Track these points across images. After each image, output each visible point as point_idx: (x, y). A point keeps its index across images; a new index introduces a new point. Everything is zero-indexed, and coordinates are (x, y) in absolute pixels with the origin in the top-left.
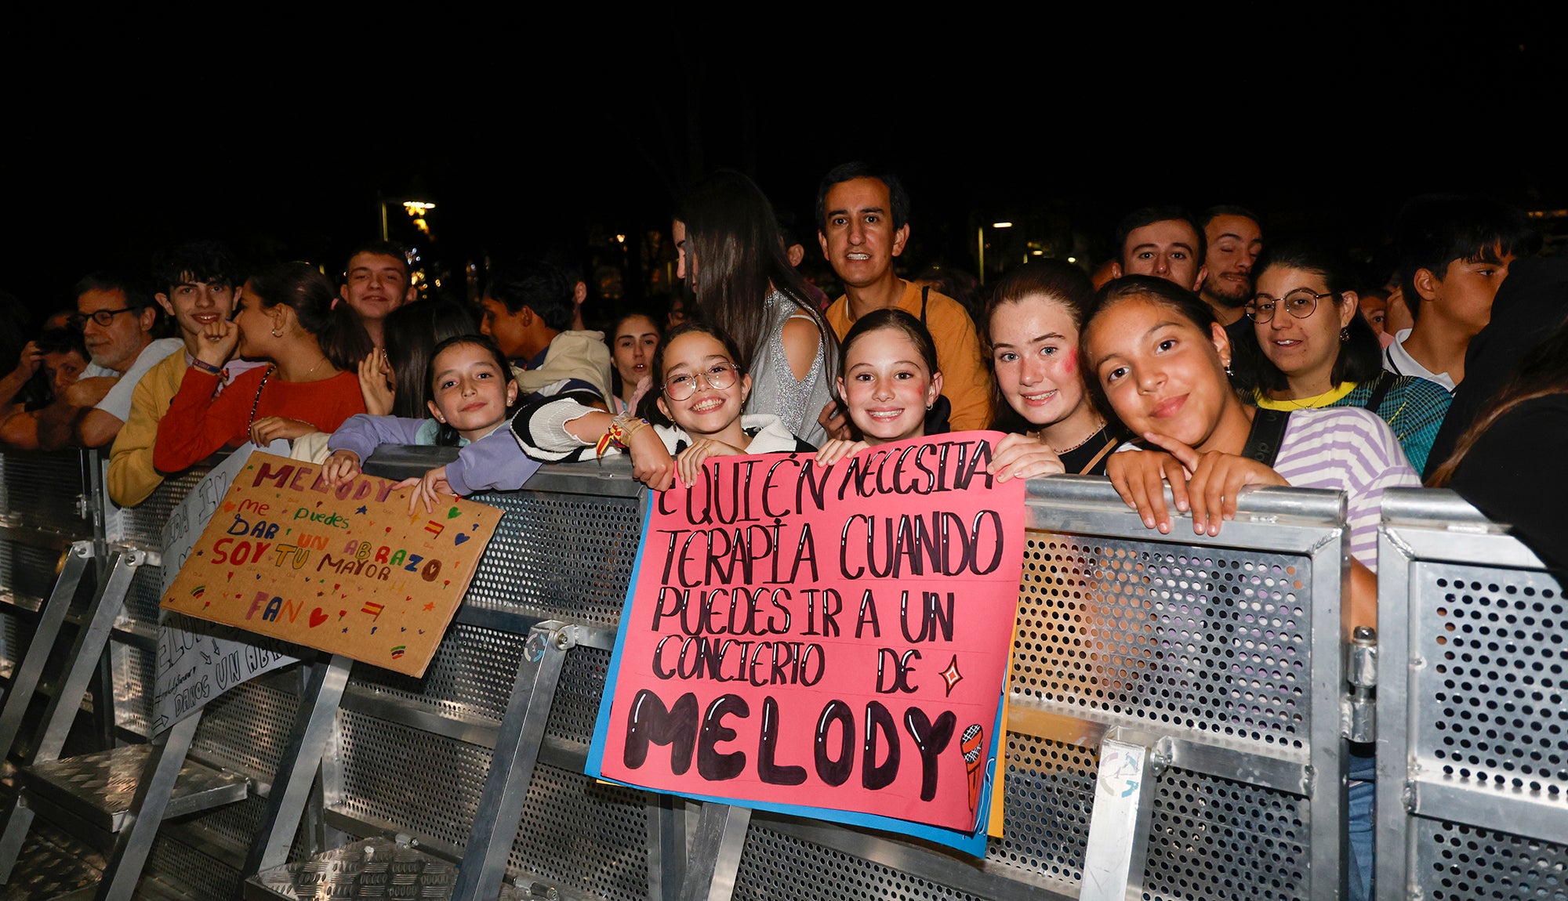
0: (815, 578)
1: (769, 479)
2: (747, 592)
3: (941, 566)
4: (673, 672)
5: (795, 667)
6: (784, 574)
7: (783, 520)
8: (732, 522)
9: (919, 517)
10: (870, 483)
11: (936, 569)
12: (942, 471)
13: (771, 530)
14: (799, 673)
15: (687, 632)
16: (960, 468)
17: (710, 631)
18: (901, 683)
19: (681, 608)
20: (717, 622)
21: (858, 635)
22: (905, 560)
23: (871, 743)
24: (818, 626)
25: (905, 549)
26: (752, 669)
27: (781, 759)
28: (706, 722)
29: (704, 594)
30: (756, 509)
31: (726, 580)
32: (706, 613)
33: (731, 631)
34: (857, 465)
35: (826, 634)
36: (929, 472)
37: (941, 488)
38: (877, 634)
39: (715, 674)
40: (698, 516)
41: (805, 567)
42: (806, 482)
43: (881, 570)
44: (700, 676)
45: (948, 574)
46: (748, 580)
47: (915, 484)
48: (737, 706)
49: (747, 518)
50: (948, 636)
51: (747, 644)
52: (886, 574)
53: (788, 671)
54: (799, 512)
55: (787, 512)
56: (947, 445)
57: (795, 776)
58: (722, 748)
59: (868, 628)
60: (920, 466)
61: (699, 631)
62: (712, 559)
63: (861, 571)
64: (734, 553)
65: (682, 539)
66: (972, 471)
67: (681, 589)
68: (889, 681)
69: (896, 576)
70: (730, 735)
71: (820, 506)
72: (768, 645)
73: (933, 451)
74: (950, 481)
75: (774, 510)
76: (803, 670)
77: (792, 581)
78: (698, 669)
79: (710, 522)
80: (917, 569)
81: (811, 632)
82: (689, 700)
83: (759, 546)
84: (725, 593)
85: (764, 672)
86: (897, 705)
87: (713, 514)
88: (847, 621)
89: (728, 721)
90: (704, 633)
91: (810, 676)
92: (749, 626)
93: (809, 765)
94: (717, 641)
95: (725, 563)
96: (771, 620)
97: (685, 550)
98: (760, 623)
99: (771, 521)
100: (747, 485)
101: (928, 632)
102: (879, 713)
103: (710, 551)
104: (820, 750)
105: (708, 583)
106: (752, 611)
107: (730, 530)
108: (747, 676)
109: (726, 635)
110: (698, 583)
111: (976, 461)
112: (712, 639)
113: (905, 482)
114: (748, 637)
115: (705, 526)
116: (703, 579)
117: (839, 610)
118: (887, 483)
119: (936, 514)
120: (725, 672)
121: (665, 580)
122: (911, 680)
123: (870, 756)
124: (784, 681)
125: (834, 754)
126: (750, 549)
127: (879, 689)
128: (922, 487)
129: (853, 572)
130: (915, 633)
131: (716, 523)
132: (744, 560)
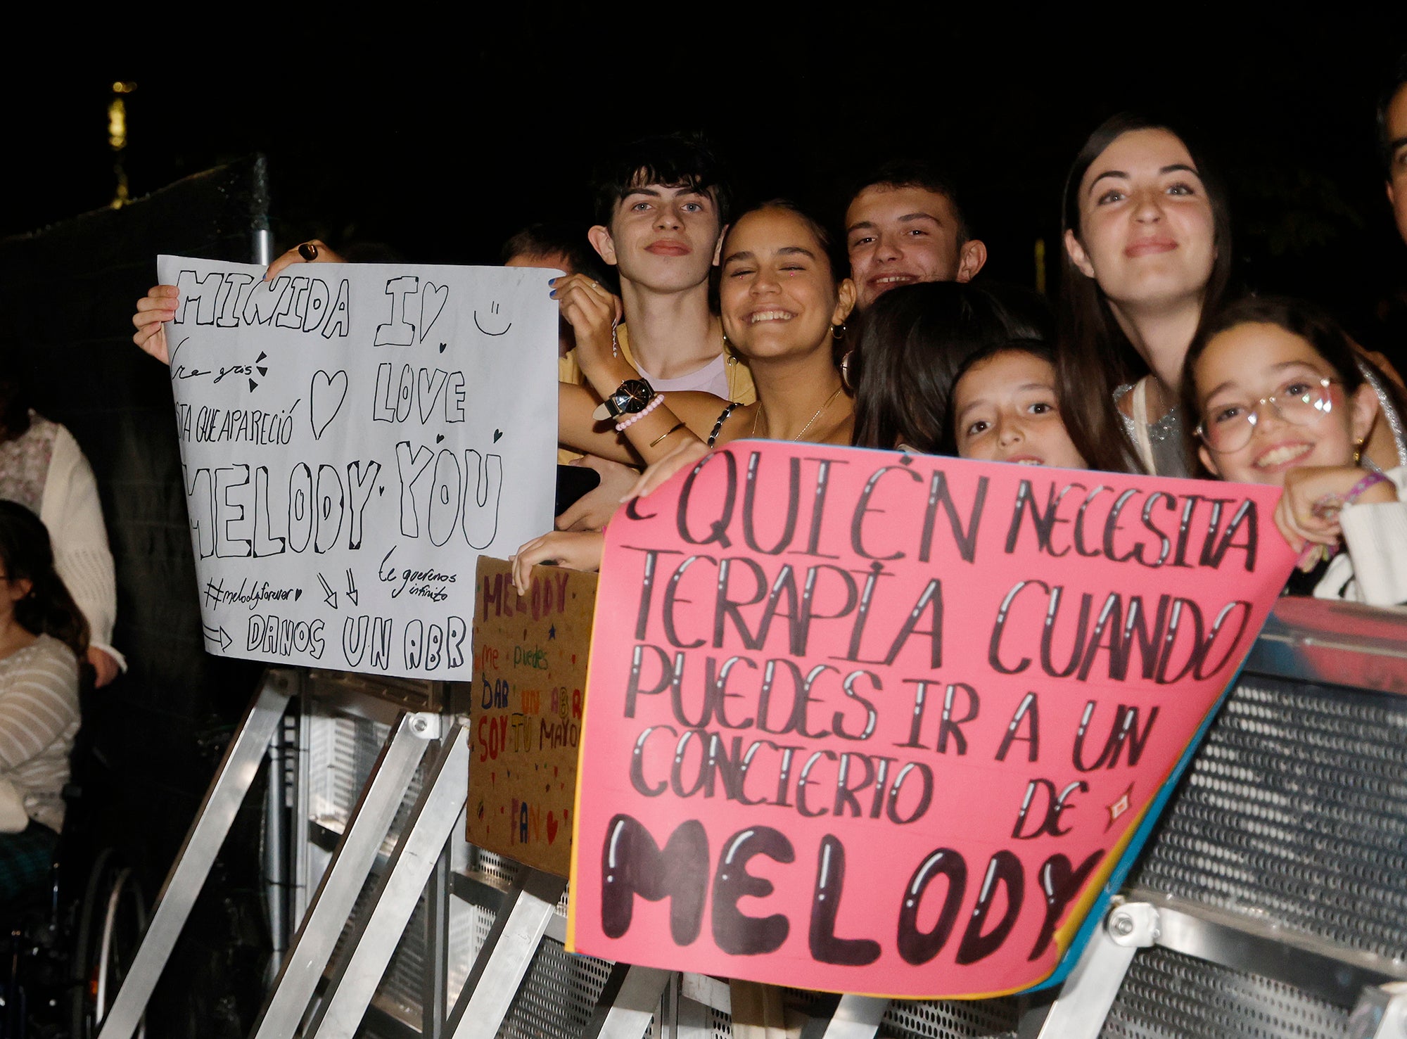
0: (937, 663)
1: (865, 498)
2: (795, 669)
3: (1154, 670)
4: (663, 786)
5: (879, 795)
6: (875, 644)
7: (889, 566)
8: (777, 551)
9: (1138, 600)
10: (1062, 535)
11: (1147, 674)
12: (1183, 538)
13: (859, 579)
14: (885, 804)
15: (685, 722)
16: (1210, 538)
17: (723, 721)
18: (1051, 825)
19: (669, 680)
20: (736, 711)
21: (1001, 756)
22: (1102, 659)
23: (984, 907)
24: (930, 735)
25: (1106, 640)
26: (801, 791)
27: (845, 929)
28: (724, 868)
29: (711, 664)
30: (835, 537)
31: (754, 644)
32: (716, 696)
33: (763, 726)
34: (1029, 496)
35: (942, 748)
36: (1162, 536)
37: (1180, 561)
38: (1033, 757)
39: (736, 791)
40: (700, 526)
41: (919, 647)
42: (942, 517)
43: (1059, 664)
44: (710, 793)
45: (1160, 681)
46: (799, 645)
47: (1138, 552)
48: (779, 848)
49: (813, 549)
50: (1134, 759)
51: (793, 749)
52: (1067, 673)
53: (865, 799)
54: (924, 557)
55: (900, 556)
56: (1194, 499)
57: (863, 952)
58: (750, 907)
59: (1019, 749)
60: (1149, 525)
61: (704, 721)
62: (726, 606)
63: (1025, 664)
64: (773, 603)
65: (666, 566)
66: (1226, 543)
67: (670, 650)
68: (1035, 822)
69: (1083, 677)
70: (763, 888)
71: (968, 553)
72: (831, 755)
73: (1171, 504)
74: (1194, 551)
75: (876, 543)
76: (894, 800)
77: (889, 661)
78: (705, 780)
79: (726, 544)
80: (1118, 671)
81: (914, 742)
82: (694, 831)
83: (831, 596)
84: (752, 664)
85: (819, 797)
86: (1032, 855)
87: (735, 530)
88: (983, 736)
89: (759, 866)
90: (713, 726)
91: (906, 808)
92: (797, 721)
93: (887, 937)
94: (738, 742)
95: (753, 616)
96: (838, 718)
97: (672, 586)
98: (818, 718)
99: (865, 564)
100: (820, 500)
101: (1109, 756)
102: (1009, 868)
103: (722, 595)
104: (907, 918)
105: (718, 643)
106: (802, 699)
107: (771, 565)
108: (791, 798)
109: (753, 732)
110: (699, 643)
111: (1234, 529)
112: (728, 736)
113: (1122, 545)
114: (794, 738)
115: (715, 549)
116: (708, 636)
117: (972, 715)
118: (1093, 539)
119: (1165, 601)
120: (752, 788)
121: (641, 632)
122: (1062, 825)
123: (977, 921)
124: (857, 812)
126: (808, 603)
127: (1016, 833)
128: (1150, 555)
129: (1009, 661)
130: (1089, 758)
131: (739, 546)
132: (792, 616)
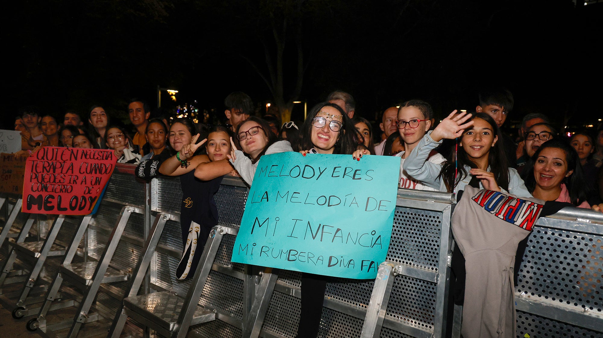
0: (72, 173)
1: (62, 153)
2: (54, 175)
3: (100, 172)
4: (36, 191)
5: (66, 189)
6: (64, 171)
7: (66, 161)
8: (51, 160)
9: (98, 164)
10: (88, 157)
11: (99, 173)
12: (103, 156)
13: (62, 163)
14: (66, 191)
15: (38, 182)
16: (106, 156)
17: (44, 182)
18: (89, 192)
19: (36, 177)
20: (46, 180)
21: (81, 184)
22: (94, 172)
23: (81, 203)
24: (72, 182)
25: (94, 169)
26: (55, 190)
27: (62, 206)
28: (45, 200)
29: (42, 175)
30: (59, 158)
31: (49, 172)
32: (43, 179)
33: (50, 182)
34: (84, 152)
35: (73, 183)
36: (100, 156)
37: (103, 159)
38: (86, 184)
39: (46, 190)
40: (40, 157)
41: (70, 171)
42: (73, 155)
43: (88, 172)
44: (43, 191)
45: (101, 174)
46: (54, 172)
47: (97, 158)
48: (53, 197)
49: (56, 159)
50: (99, 184)
51: (54, 185)
52: (89, 173)
53: (64, 190)
54: (70, 160)
55: (67, 160)
56: (104, 152)
57: (65, 209)
58: (49, 205)
59: (84, 183)
60: (99, 155)
61: (42, 182)
62: (44, 167)
63: (84, 172)
64: (51, 167)
65: (35, 163)
66: (108, 157)
67: (36, 173)
68: (87, 192)
69: (91, 174)
70: (51, 202)
71: (76, 159)
72: (59, 185)
73: (101, 152)
74: (104, 158)
75: (64, 159)
76: (67, 190)
77: (66, 173)
78: (42, 190)
79: (44, 159)
80: (96, 173)
81: (70, 183)
82: (40, 196)
83: (58, 165)
84: (48, 174)
85: (58, 190)
86: (87, 196)
87: (45, 158)
88: (79, 181)
89: (50, 200)
90: (43, 182)
91: (69, 191)
92: (54, 181)
93: (68, 207)
94: (46, 184)
95: (48, 168)
96: (60, 180)
97: (36, 165)
98: (57, 181)
99: (63, 161)
100: (57, 154)
101: (96, 183)
102: (84, 198)
103: (43, 166)
104: (71, 205)
105: (43, 172)
106: (55, 178)
107: (50, 162)
108: (54, 191)
109: (48, 183)
110: (40, 172)
111: (109, 155)
112: (45, 184)
113: (96, 157)
114: (54, 183)
115: (42, 160)
116: (42, 171)
117: (77, 179)
118: (92, 157)
119: (101, 164)
120: (49, 190)
121: (32, 171)
122: (91, 192)
123: (80, 205)
124: (63, 192)
125: (73, 205)
126: (55, 166)
127: (84, 194)
128: (99, 159)
129: (82, 172)
130: (93, 184)
131: (46, 160)
132: (53, 168)
